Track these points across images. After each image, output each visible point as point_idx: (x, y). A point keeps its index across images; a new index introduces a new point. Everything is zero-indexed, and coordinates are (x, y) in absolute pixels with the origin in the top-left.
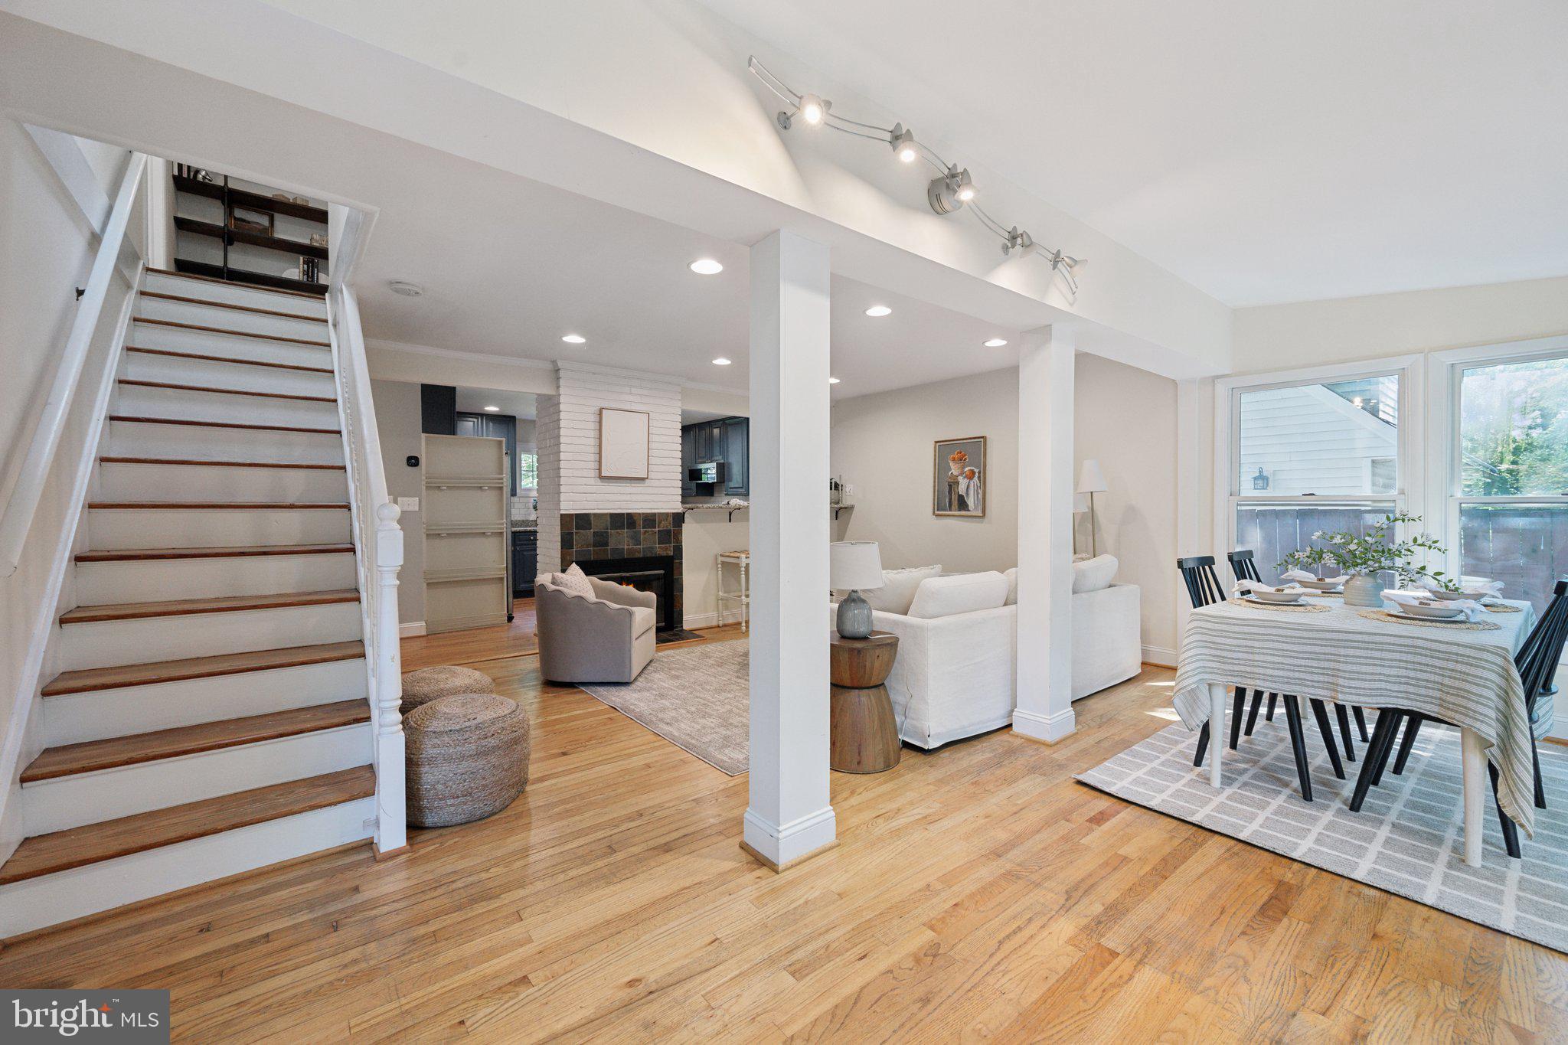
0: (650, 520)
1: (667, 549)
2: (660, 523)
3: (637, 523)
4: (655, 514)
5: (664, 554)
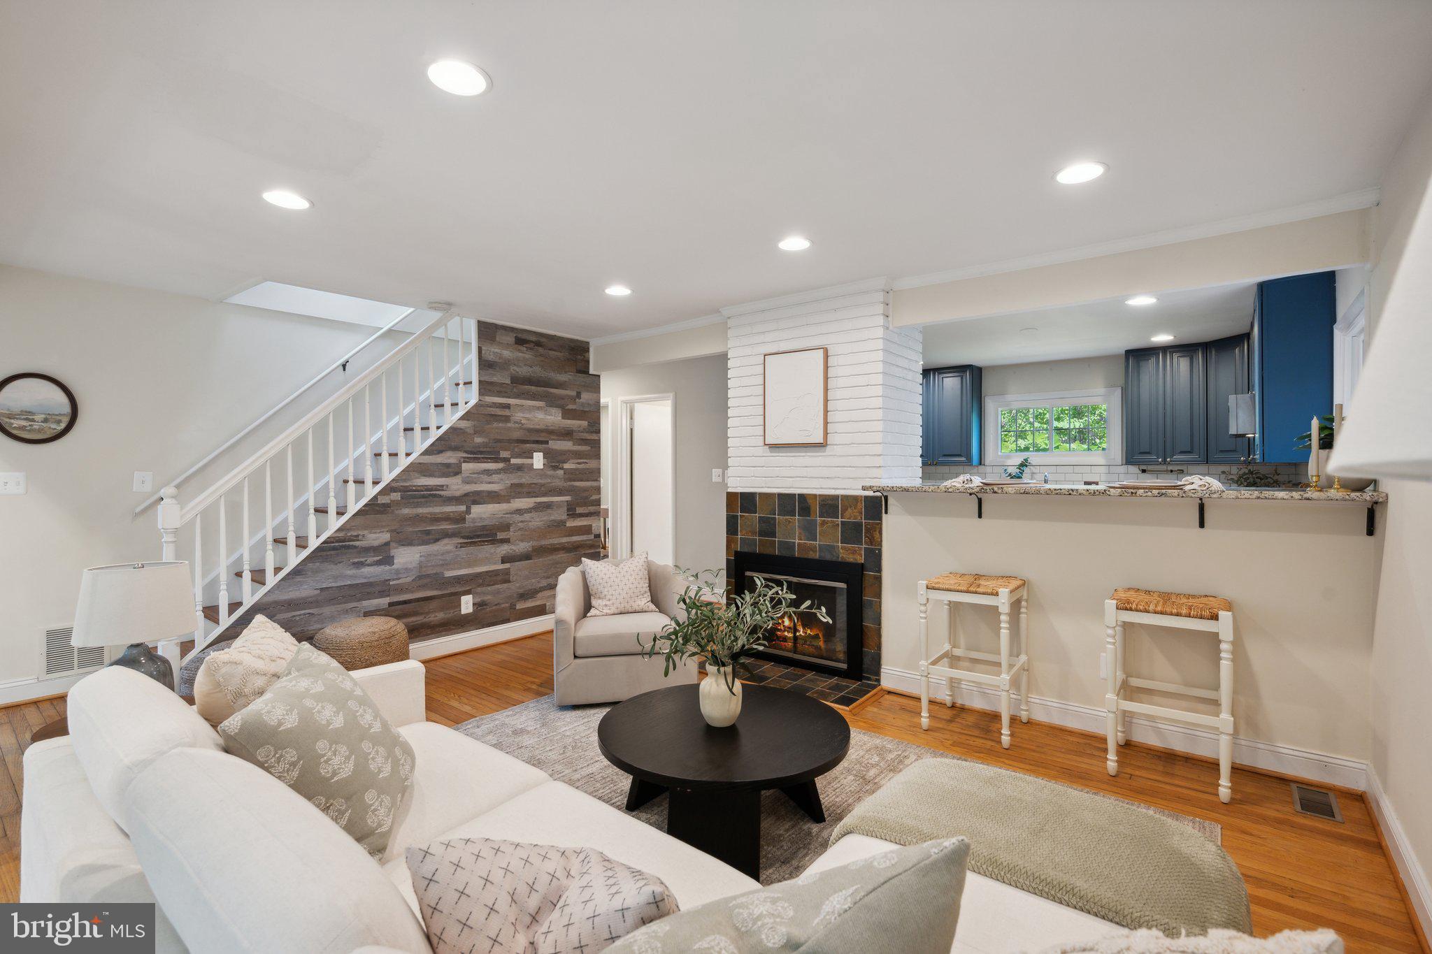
0: (830, 505)
1: (854, 552)
2: (844, 510)
3: (812, 509)
4: (836, 498)
5: (850, 558)
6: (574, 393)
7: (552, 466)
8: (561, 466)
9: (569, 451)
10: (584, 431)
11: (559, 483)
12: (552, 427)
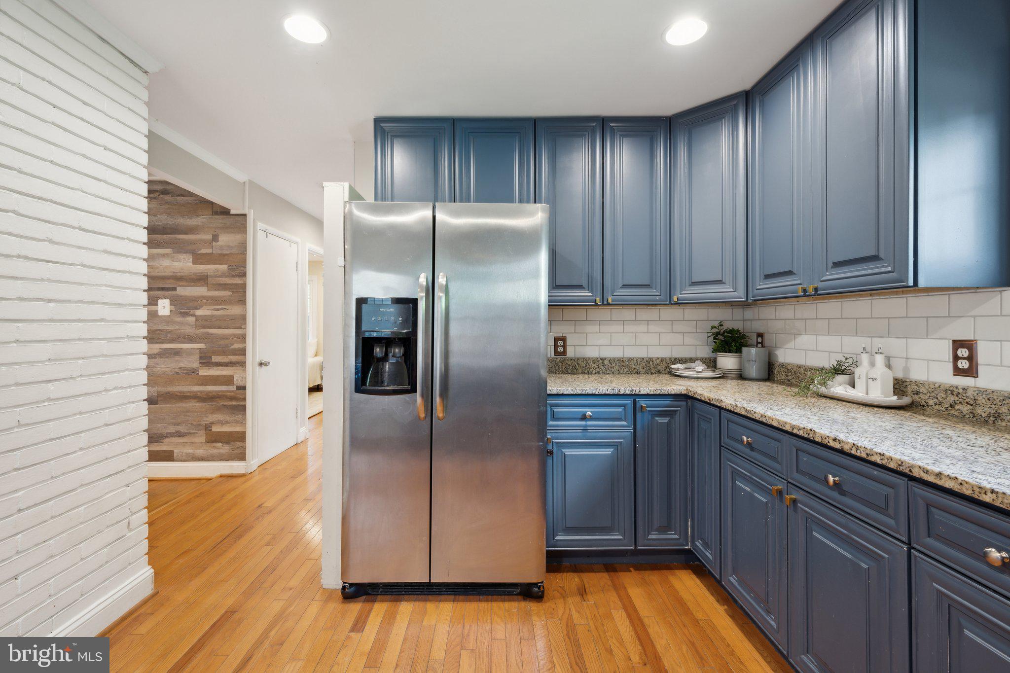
6: (210, 237)
7: (181, 313)
8: (192, 312)
9: (204, 297)
10: (223, 275)
11: (190, 330)
12: (179, 274)
